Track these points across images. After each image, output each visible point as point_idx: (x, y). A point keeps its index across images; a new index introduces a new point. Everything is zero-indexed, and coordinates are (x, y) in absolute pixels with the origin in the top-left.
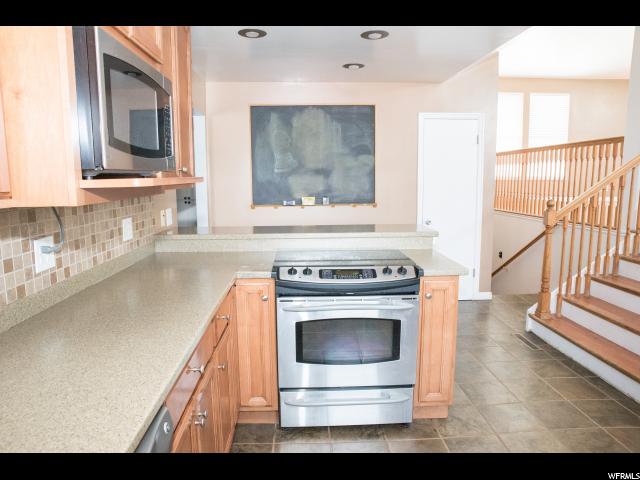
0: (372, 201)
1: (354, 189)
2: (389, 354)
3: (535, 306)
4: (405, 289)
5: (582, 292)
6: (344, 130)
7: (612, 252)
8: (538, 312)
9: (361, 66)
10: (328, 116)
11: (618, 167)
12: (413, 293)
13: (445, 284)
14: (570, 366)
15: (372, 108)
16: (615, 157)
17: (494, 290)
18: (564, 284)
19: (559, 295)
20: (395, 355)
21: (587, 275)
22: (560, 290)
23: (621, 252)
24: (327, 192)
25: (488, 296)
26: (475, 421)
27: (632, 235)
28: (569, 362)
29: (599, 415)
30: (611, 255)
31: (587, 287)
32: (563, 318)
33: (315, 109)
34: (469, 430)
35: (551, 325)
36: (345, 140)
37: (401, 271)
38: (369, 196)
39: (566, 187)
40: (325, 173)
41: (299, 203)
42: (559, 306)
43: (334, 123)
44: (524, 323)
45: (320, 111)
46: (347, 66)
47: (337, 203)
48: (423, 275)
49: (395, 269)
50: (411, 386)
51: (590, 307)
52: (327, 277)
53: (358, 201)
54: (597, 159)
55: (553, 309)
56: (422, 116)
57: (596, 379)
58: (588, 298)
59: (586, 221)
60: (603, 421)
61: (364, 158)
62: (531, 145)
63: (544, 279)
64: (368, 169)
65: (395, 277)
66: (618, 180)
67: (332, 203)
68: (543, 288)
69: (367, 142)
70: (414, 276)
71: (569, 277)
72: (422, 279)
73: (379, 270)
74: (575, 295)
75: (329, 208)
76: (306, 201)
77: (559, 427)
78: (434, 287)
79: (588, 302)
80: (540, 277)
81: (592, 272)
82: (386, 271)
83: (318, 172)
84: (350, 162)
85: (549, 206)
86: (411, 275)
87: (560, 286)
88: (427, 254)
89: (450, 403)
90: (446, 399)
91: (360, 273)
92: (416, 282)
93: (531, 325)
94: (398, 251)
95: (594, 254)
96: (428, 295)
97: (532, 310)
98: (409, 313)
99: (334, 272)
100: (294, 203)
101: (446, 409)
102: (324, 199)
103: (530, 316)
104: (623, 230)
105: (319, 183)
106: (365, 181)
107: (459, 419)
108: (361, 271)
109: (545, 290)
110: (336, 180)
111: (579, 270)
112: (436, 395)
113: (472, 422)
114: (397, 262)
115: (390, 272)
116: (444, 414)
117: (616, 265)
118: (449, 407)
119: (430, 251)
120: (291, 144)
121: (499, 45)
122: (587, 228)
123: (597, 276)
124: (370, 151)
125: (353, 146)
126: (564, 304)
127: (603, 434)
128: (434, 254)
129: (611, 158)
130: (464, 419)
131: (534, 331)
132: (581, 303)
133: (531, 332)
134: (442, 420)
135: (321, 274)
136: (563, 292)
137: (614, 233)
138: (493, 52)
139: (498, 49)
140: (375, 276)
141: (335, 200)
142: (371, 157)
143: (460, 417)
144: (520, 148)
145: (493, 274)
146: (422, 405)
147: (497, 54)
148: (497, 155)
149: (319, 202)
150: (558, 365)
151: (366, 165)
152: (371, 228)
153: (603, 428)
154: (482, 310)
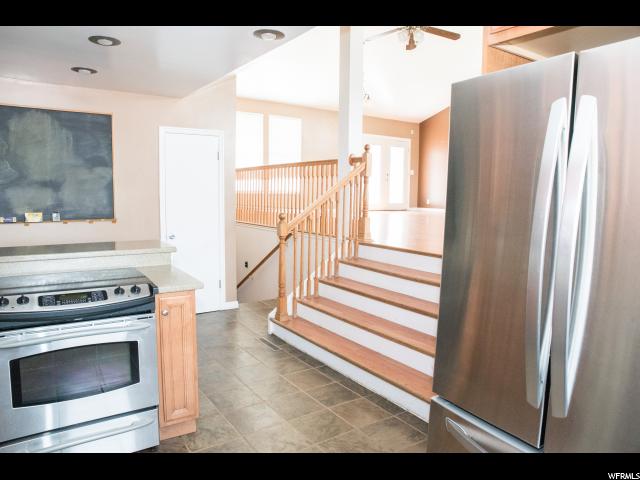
0: (111, 216)
1: (89, 204)
2: (129, 378)
3: (275, 310)
4: (140, 309)
5: (312, 293)
6: (77, 140)
7: (333, 257)
8: (278, 316)
9: (93, 71)
10: (56, 123)
11: (335, 184)
12: (149, 312)
13: (181, 299)
14: (304, 360)
15: (109, 117)
16: (332, 176)
17: (240, 299)
18: (298, 289)
19: (294, 298)
20: (135, 378)
21: (315, 278)
22: (295, 294)
23: (339, 256)
24: (58, 207)
25: (235, 305)
26: (223, 429)
27: (347, 242)
28: (304, 357)
29: (326, 398)
30: (332, 260)
31: (316, 289)
32: (299, 318)
33: (39, 113)
34: (217, 438)
35: (290, 326)
36: (78, 151)
37: (135, 290)
38: (107, 211)
39: (298, 201)
40: (54, 186)
41: (22, 219)
42: (294, 308)
43: (64, 131)
44: (267, 327)
45: (46, 115)
46: (76, 69)
47: (70, 219)
48: (157, 293)
49: (127, 288)
50: (155, 407)
51: (319, 306)
52: (49, 304)
53: (95, 217)
54: (320, 177)
55: (290, 312)
56: (162, 130)
57: (325, 368)
58: (317, 298)
59: (319, 231)
60: (329, 402)
61: (99, 170)
62: (271, 162)
63: (281, 286)
64: (105, 182)
65: (128, 297)
66: (334, 195)
67: (64, 219)
68: (280, 293)
69: (104, 153)
70: (149, 294)
71: (301, 281)
72: (156, 296)
73: (110, 291)
74: (307, 297)
75: (61, 224)
76: (29, 217)
77: (295, 417)
78: (169, 303)
79: (317, 302)
80: (278, 285)
81: (319, 276)
82: (119, 291)
83: (44, 184)
84: (84, 174)
85: (282, 219)
86: (145, 293)
87: (294, 290)
88: (167, 269)
89: (197, 416)
90: (192, 413)
91: (89, 296)
92: (151, 300)
93: (273, 328)
94: (135, 269)
95: (320, 260)
96: (165, 312)
97: (272, 314)
98: (146, 332)
99: (57, 298)
100: (14, 219)
101: (194, 422)
102: (54, 215)
103: (271, 320)
104: (340, 238)
105: (48, 198)
106: (103, 195)
107: (208, 430)
108: (89, 294)
109: (282, 295)
110: (68, 194)
111: (309, 275)
112: (182, 411)
113: (220, 431)
114: (131, 280)
115: (123, 292)
116: (192, 428)
117: (337, 268)
118: (197, 420)
119: (168, 268)
120: (8, 150)
121: (236, 68)
122: (320, 238)
123: (323, 278)
124: (108, 163)
125: (88, 156)
126: (299, 306)
127: (328, 413)
128: (172, 270)
129: (330, 177)
130: (212, 428)
131: (276, 334)
132: (312, 303)
133: (273, 335)
134: (191, 435)
135: (41, 302)
136: (297, 296)
137: (333, 240)
138: (229, 74)
139: (235, 72)
140: (106, 298)
141: (67, 216)
142: (108, 169)
143: (208, 427)
144: (261, 164)
145: (238, 286)
146: (169, 424)
147: (235, 77)
148: (238, 171)
149: (47, 218)
150: (296, 361)
151: (103, 177)
152: (111, 246)
153: (329, 408)
154: (230, 319)
